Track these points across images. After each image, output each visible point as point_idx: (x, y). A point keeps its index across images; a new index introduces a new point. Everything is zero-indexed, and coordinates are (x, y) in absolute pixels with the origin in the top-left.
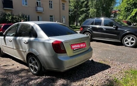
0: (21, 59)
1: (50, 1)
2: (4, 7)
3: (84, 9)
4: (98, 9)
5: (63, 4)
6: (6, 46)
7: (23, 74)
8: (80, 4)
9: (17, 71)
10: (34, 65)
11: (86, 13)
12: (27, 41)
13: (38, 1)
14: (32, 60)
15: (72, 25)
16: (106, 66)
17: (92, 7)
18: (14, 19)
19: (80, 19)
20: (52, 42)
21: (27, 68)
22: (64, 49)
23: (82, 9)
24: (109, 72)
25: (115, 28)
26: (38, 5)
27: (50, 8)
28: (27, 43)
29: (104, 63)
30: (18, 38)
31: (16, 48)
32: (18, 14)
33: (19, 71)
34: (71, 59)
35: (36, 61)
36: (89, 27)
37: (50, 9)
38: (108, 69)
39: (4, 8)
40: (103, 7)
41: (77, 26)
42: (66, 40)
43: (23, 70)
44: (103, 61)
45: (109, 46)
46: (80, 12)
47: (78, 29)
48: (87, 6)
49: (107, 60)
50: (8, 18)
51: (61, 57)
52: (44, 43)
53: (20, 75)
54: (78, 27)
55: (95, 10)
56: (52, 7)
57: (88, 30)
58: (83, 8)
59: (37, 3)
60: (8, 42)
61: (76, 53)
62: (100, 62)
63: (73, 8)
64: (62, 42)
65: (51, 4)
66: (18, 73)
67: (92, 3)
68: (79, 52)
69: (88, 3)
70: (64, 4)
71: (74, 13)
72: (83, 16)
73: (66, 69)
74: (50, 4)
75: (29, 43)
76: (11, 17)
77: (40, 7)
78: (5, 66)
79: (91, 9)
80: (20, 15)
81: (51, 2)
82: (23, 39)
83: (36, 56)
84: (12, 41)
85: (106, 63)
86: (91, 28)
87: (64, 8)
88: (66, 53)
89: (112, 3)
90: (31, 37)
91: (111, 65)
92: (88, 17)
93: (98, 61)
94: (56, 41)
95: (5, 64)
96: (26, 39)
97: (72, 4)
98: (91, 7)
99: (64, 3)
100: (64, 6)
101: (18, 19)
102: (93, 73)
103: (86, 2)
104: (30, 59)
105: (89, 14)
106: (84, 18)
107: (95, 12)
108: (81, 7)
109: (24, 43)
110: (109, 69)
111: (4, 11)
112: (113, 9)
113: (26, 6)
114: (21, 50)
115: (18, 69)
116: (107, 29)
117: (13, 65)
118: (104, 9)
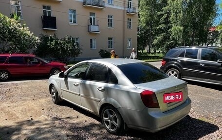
0: (89, 110)
1: (109, 17)
2: (43, 27)
3: (163, 26)
4: (186, 27)
5: (128, 19)
6: (67, 90)
7: (95, 131)
8: (156, 18)
9: (87, 126)
10: (111, 120)
11: (165, 33)
12: (103, 88)
13: (91, 17)
14: (108, 113)
15: (141, 51)
16: (211, 127)
17: (176, 23)
18: (58, 44)
19: (155, 41)
20: (140, 91)
21: (97, 122)
22: (156, 102)
23: (160, 26)
24: (218, 136)
25: (220, 64)
26: (91, 22)
27: (109, 26)
28: (103, 90)
29: (206, 120)
30: (88, 82)
31: (85, 96)
32: (63, 37)
33: (89, 126)
34: (166, 116)
35: (115, 115)
36: (176, 60)
37: (109, 28)
38: (215, 130)
39: (45, 28)
40: (194, 22)
41: (149, 54)
42: (159, 89)
43: (93, 125)
44: (204, 117)
45: (210, 92)
46: (155, 30)
47: (153, 59)
48: (167, 22)
49: (211, 116)
50: (51, 43)
51: (152, 112)
52: (128, 93)
53: (92, 132)
54: (151, 55)
55: (182, 28)
56: (111, 24)
57: (174, 65)
58: (160, 24)
59: (91, 19)
60: (71, 86)
61: (171, 107)
62: (200, 119)
63: (144, 25)
64: (154, 93)
65: (111, 20)
66: (89, 130)
67: (177, 16)
68: (175, 106)
69: (168, 17)
70: (130, 20)
71: (144, 33)
72: (160, 38)
73: (159, 129)
74: (109, 19)
75: (106, 90)
76: (54, 42)
77: (94, 25)
78: (68, 118)
79: (174, 27)
80: (67, 38)
81: (111, 17)
82: (96, 85)
83: (116, 109)
84: (79, 85)
85: (211, 122)
86: (179, 61)
87: (130, 26)
88: (158, 107)
89: (209, 15)
90: (107, 82)
91: (218, 126)
92: (169, 39)
93: (197, 118)
94: (146, 91)
95: (68, 116)
96: (101, 85)
97: (143, 18)
98: (174, 23)
99: (130, 17)
100: (130, 22)
101: (64, 44)
102: (195, 136)
103: (165, 16)
104: (106, 112)
105: (171, 35)
106: (162, 41)
107: (180, 31)
108: (158, 23)
109: (98, 89)
110: (218, 131)
111: (45, 34)
112: (211, 25)
113: (75, 24)
114: (93, 98)
115: (86, 124)
116: (206, 65)
117: (78, 117)
118: (195, 26)
